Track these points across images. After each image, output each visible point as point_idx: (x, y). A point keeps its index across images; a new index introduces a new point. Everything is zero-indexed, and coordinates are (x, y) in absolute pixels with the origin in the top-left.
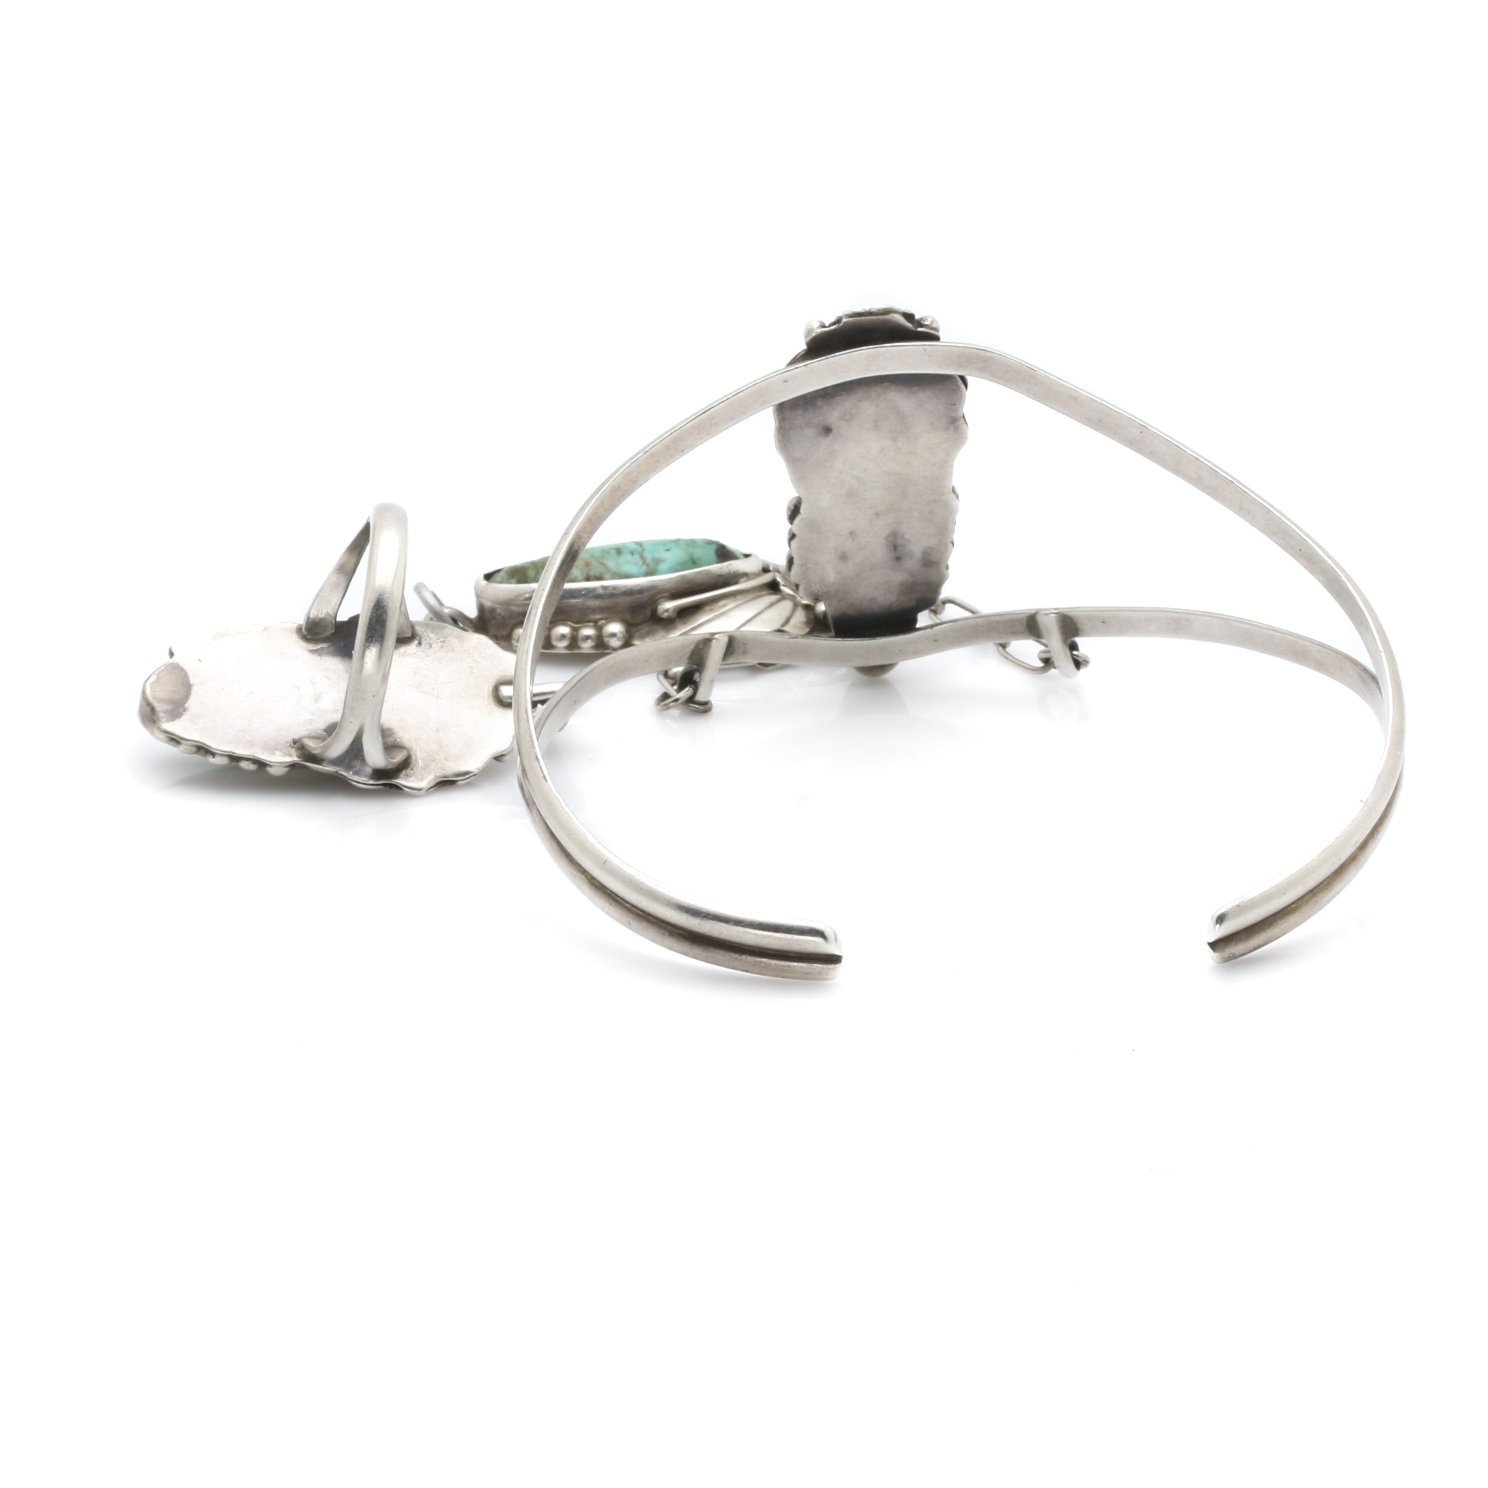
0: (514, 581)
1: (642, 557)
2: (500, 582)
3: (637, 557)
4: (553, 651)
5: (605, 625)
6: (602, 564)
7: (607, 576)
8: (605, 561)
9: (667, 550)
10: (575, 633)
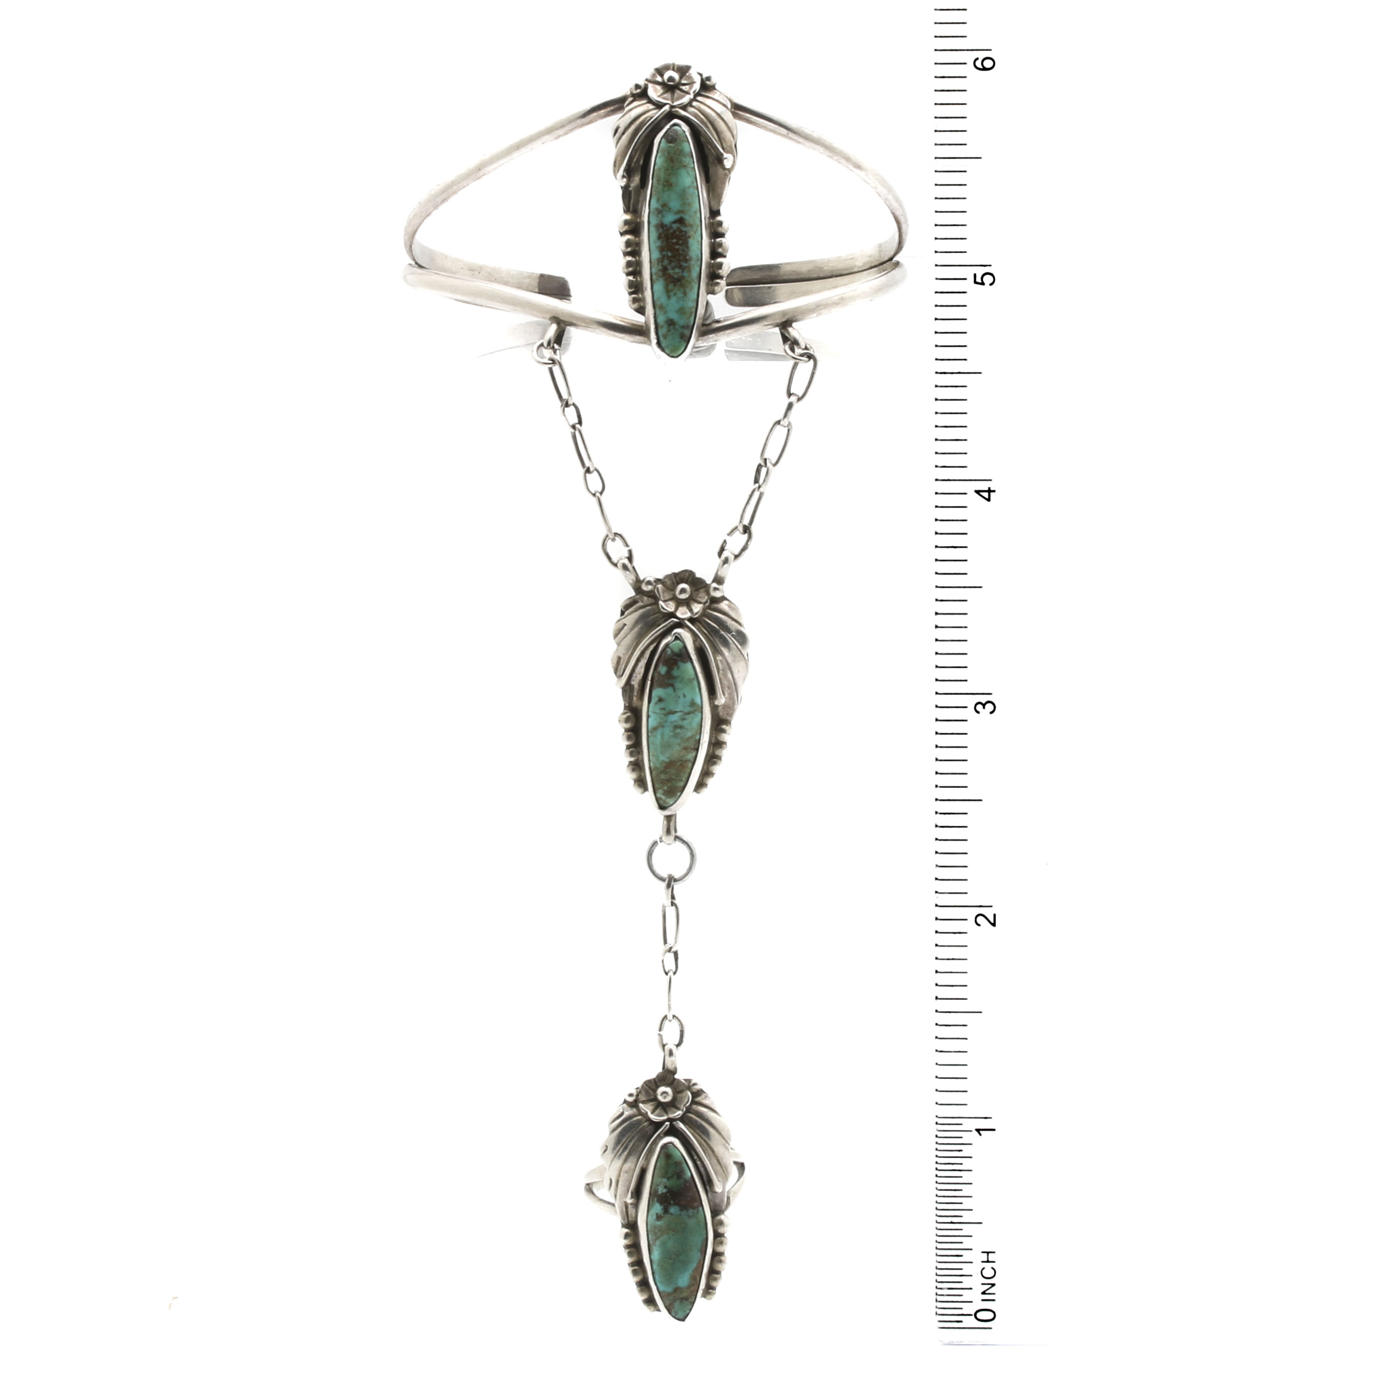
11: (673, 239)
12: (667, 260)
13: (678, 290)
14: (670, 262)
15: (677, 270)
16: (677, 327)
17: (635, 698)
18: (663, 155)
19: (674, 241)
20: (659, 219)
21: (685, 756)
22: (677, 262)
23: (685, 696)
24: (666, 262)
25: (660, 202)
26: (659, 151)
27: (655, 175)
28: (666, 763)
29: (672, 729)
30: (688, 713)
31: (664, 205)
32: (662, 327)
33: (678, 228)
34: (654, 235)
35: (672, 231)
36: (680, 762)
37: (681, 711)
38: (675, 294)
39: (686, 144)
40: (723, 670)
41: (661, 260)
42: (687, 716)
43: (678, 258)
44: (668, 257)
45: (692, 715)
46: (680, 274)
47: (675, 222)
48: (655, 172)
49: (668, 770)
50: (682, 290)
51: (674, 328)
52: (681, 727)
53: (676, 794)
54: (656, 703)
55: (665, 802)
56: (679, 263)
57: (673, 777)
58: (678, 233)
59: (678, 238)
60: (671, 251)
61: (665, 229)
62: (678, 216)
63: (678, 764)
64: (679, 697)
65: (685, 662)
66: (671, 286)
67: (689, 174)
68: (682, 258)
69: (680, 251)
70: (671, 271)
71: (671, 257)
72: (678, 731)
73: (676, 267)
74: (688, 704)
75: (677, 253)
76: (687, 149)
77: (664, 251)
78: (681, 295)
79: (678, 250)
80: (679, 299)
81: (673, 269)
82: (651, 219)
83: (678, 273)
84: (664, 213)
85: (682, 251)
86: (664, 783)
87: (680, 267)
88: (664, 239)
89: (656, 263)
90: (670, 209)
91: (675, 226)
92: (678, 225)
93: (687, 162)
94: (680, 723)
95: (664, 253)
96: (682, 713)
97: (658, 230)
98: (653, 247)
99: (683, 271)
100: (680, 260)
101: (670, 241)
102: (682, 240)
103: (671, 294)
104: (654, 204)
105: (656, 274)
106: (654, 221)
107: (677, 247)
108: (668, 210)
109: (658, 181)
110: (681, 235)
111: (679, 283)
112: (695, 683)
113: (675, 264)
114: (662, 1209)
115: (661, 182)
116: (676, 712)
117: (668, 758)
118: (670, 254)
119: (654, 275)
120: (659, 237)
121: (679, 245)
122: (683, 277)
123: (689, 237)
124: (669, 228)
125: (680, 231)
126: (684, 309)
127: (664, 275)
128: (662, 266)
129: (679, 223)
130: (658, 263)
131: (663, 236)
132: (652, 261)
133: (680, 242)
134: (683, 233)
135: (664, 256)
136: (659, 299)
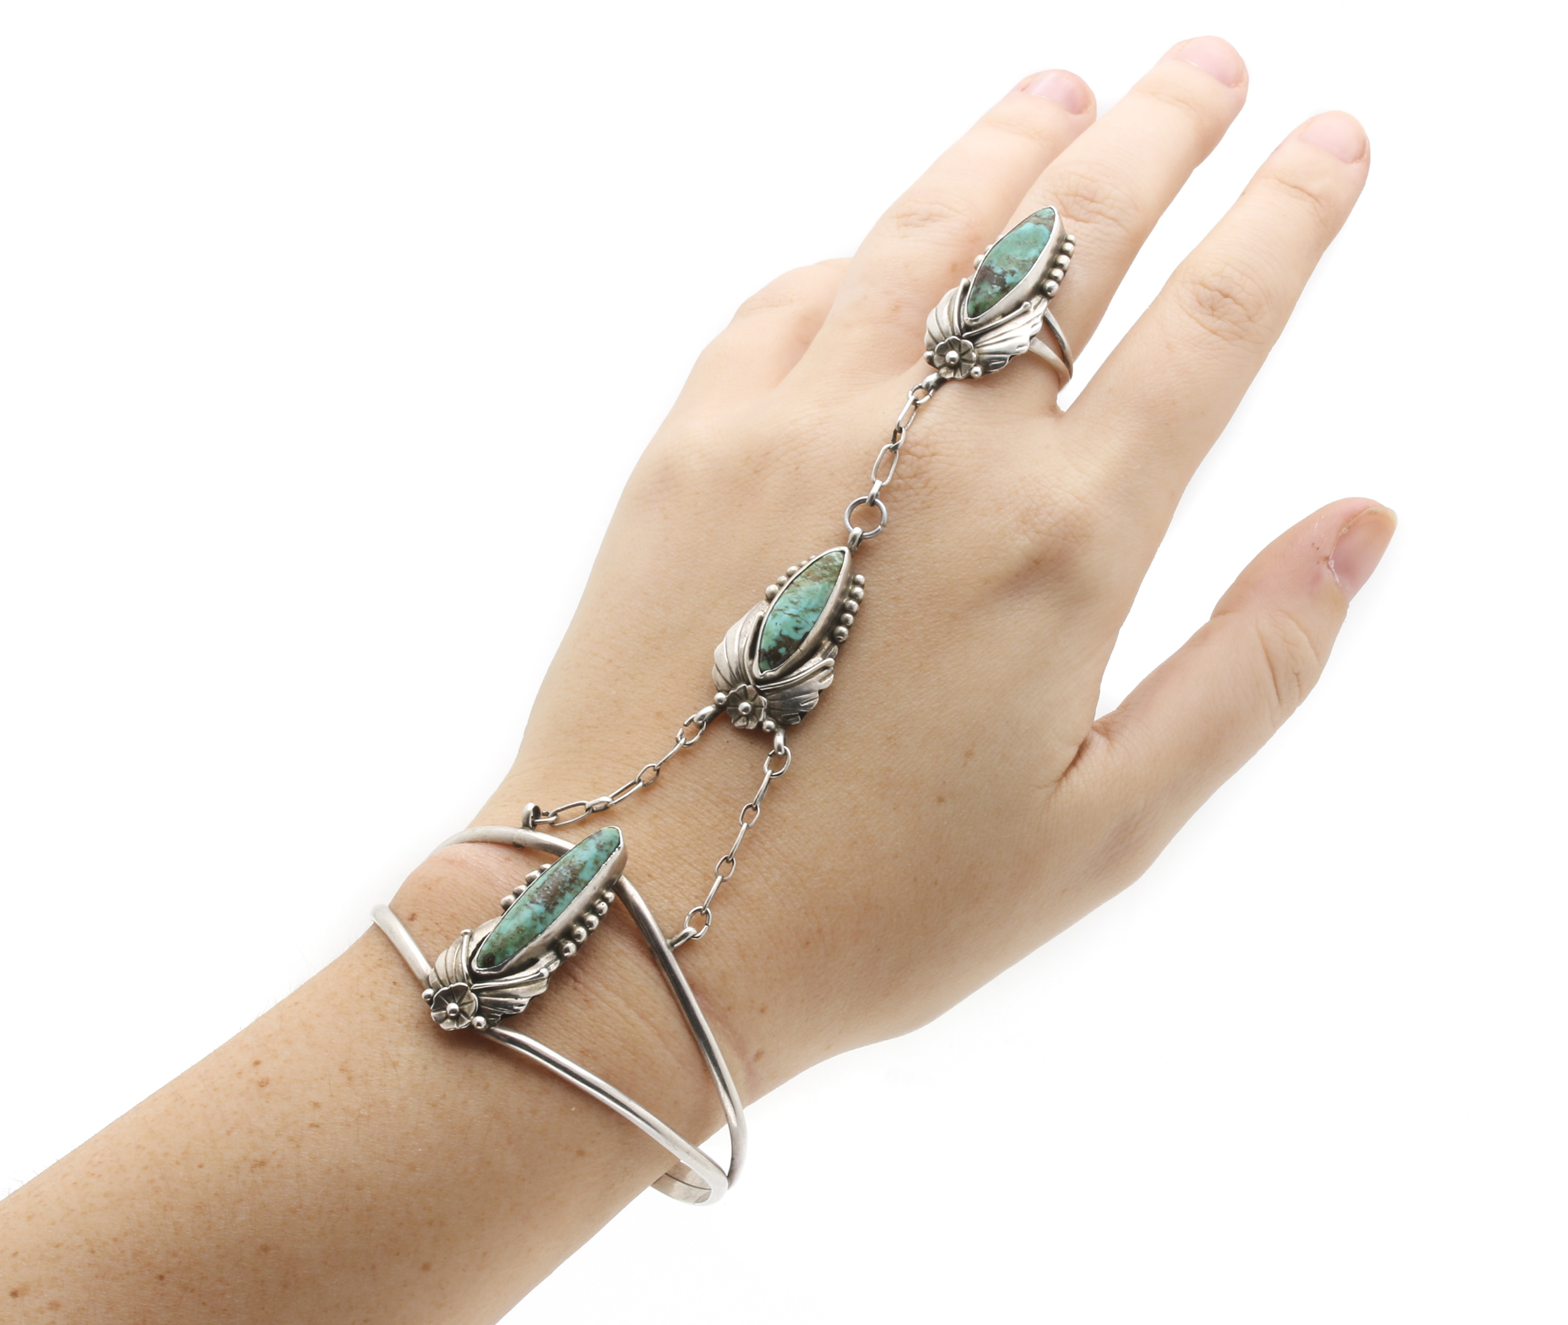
16: (598, 842)
17: (826, 647)
19: (549, 893)
21: (801, 581)
23: (776, 624)
24: (566, 886)
28: (818, 581)
29: (799, 604)
30: (781, 610)
31: (535, 919)
32: (607, 850)
33: (539, 899)
35: (544, 900)
36: (808, 577)
37: (785, 613)
38: (580, 862)
40: (745, 636)
41: (569, 890)
42: (783, 608)
44: (562, 887)
45: (780, 608)
46: (565, 870)
47: (538, 904)
49: (821, 576)
50: (573, 860)
51: (600, 843)
52: (792, 602)
53: (827, 557)
54: (801, 629)
55: (838, 556)
57: (820, 569)
58: (542, 895)
60: (557, 888)
61: (548, 905)
62: (532, 905)
63: (810, 577)
64: (780, 625)
65: (764, 650)
66: (578, 869)
70: (569, 877)
72: (795, 600)
74: (777, 617)
78: (576, 857)
82: (551, 920)
83: (565, 872)
84: (539, 915)
86: (829, 568)
88: (555, 900)
89: (573, 891)
91: (540, 901)
94: (791, 605)
95: (562, 892)
96: (785, 612)
97: (553, 909)
98: (566, 903)
99: (561, 870)
101: (551, 895)
102: (544, 890)
104: (541, 927)
105: (580, 885)
108: (534, 914)
112: (765, 632)
113: (562, 879)
114: (1006, 276)
116: (789, 615)
117: (815, 584)
119: (582, 886)
120: (556, 904)
121: (548, 888)
122: (564, 868)
123: (537, 889)
124: (544, 903)
125: (539, 895)
126: (583, 848)
127: (575, 878)
128: (571, 885)
129: (535, 900)
130: (572, 889)
131: (553, 902)
132: (575, 895)
133: (546, 889)
134: (539, 893)
135: (564, 889)
136: (593, 869)
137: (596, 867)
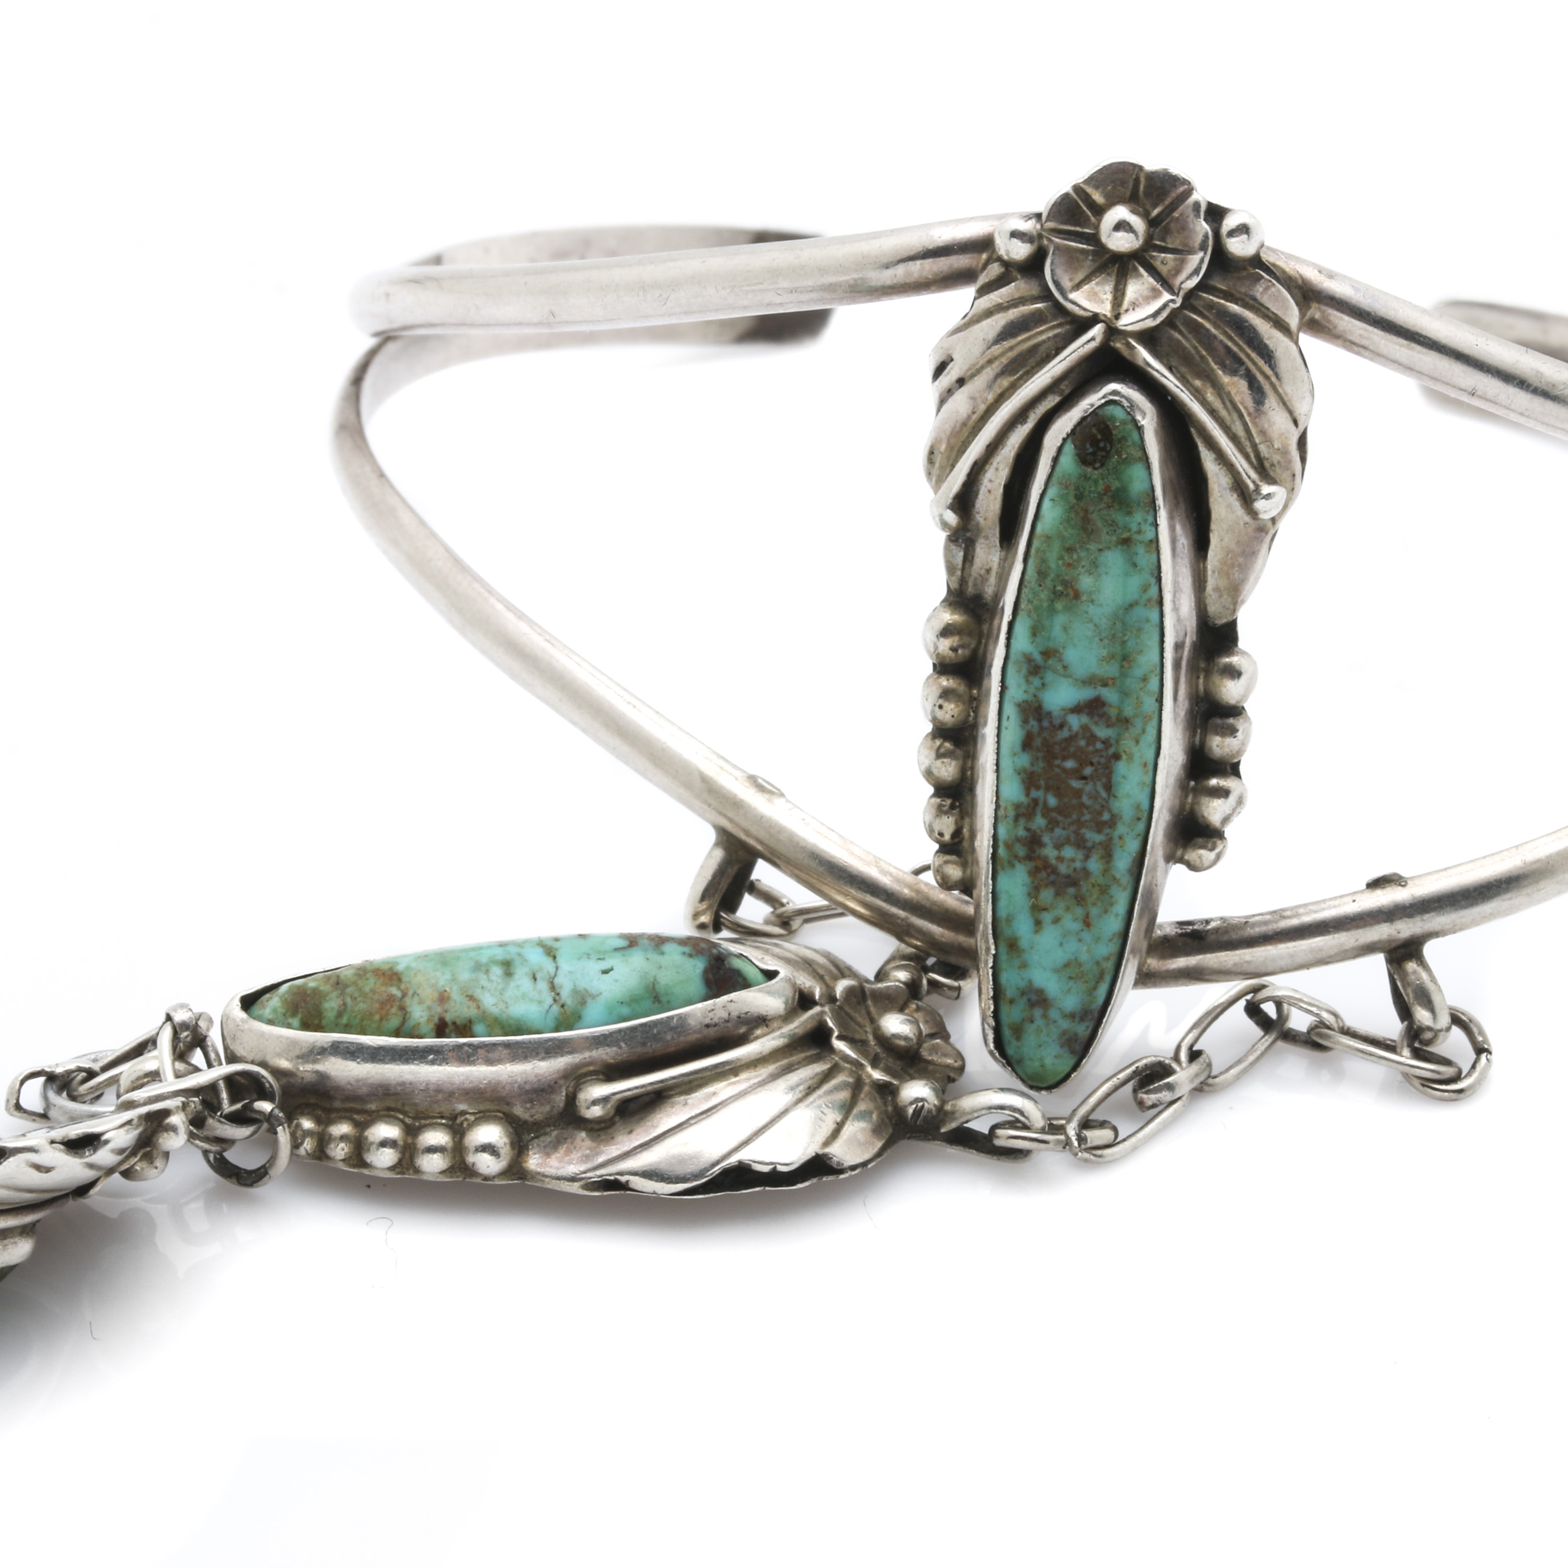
0: (296, 1022)
1: (553, 987)
2: (270, 1022)
3: (543, 985)
4: (366, 1172)
5: (471, 1125)
6: (471, 998)
7: (478, 1028)
8: (478, 993)
9: (605, 972)
10: (410, 1140)
11: (1065, 758)
12: (1043, 815)
13: (1068, 909)
14: (1052, 824)
15: (1069, 852)
16: (1053, 1014)
18: (1063, 497)
19: (1070, 764)
20: (1032, 690)
22: (1073, 828)
24: (1039, 822)
25: (1038, 639)
26: (1054, 479)
27: (1033, 551)
31: (1047, 654)
32: (1012, 1002)
33: (1085, 728)
34: (1013, 734)
35: (1065, 733)
38: (1056, 921)
39: (1137, 471)
41: (1023, 812)
43: (1074, 817)
44: (1047, 811)
46: (1078, 865)
47: (1077, 709)
48: (1036, 543)
50: (1079, 911)
51: (1045, 1016)
56: (1076, 833)
58: (1083, 743)
59: (1084, 761)
60: (1058, 793)
61: (1046, 724)
62: (1087, 694)
66: (1047, 895)
67: (1135, 565)
68: (1087, 817)
69: (1085, 799)
70: (1050, 852)
71: (1053, 810)
73: (1068, 841)
75: (1074, 802)
76: (1137, 486)
77: (1038, 788)
78: (1076, 926)
79: (1078, 793)
80: (1066, 934)
81: (1058, 846)
82: (1011, 681)
83: (1073, 860)
84: (1049, 677)
85: (1090, 797)
87: (1080, 843)
88: (1040, 755)
89: (1012, 813)
90: (1065, 667)
91: (1075, 722)
92: (1085, 719)
93: (1134, 528)
95: (1034, 794)
97: (1025, 721)
98: (1006, 763)
99: (1087, 857)
100: (1080, 824)
101: (1057, 762)
102: (1092, 764)
103: (1047, 917)
104: (1022, 642)
105: (1008, 846)
106: (1017, 692)
107: (1076, 784)
108: (1061, 671)
109: (1042, 574)
110: (1091, 748)
111: (1071, 891)
113: (1064, 833)
115: (1048, 582)
118: (1052, 801)
119: (1001, 844)
120: (1027, 744)
121: (1084, 778)
122: (1086, 873)
123: (1117, 757)
124: (1057, 722)
125: (1092, 738)
126: (1080, 965)
127: (1029, 858)
128: (1027, 829)
129: (1091, 714)
130: (1017, 818)
131: (1038, 742)
132: (1002, 803)
133: (1088, 771)
134: (1099, 746)
135: (1035, 802)
136: (1009, 920)
137: (1007, 932)
